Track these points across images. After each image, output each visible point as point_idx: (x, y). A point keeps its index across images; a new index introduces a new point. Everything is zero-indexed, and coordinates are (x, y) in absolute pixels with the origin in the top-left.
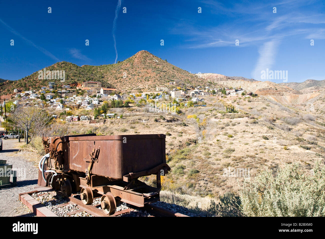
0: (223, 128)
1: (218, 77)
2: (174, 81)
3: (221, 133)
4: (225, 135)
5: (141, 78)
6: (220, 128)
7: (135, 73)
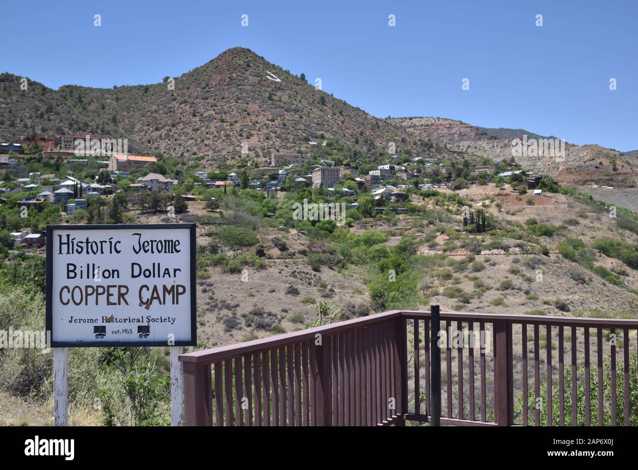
0: (448, 276)
1: (453, 131)
2: (323, 137)
3: (441, 290)
4: (452, 296)
5: (228, 127)
6: (439, 276)
7: (214, 113)
